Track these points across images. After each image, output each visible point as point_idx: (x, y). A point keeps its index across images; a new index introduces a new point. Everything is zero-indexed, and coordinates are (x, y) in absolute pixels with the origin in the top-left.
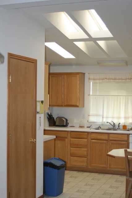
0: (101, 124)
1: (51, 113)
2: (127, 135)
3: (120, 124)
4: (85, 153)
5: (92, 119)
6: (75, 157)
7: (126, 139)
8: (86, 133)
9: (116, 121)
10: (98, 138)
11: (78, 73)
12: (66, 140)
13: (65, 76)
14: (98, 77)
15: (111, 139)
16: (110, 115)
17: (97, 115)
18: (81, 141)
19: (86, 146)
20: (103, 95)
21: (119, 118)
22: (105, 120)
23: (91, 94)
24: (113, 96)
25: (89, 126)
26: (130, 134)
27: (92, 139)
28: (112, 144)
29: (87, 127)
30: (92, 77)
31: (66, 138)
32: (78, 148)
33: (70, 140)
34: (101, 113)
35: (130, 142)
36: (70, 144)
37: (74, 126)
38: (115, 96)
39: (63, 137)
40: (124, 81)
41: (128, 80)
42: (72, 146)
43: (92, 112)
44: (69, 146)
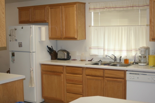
0: (102, 57)
1: (52, 46)
2: (123, 72)
3: (121, 58)
4: (81, 90)
5: (94, 52)
6: (71, 94)
7: (122, 76)
8: (81, 69)
9: (117, 55)
10: (93, 74)
11: (75, 3)
12: (62, 75)
13: (63, 7)
14: (98, 6)
15: (106, 75)
16: (112, 47)
17: (98, 48)
18: (76, 76)
19: (81, 83)
20: (104, 26)
21: (121, 51)
22: (106, 53)
23: (93, 25)
24: (115, 27)
25: (90, 60)
26: (127, 71)
27: (87, 75)
28: (107, 81)
29: (88, 61)
30: (92, 7)
31: (62, 73)
32: (73, 85)
33: (66, 75)
34: (102, 45)
35: (127, 79)
36: (66, 79)
37: (77, 59)
38: (117, 27)
39: (58, 72)
40: (125, 9)
41: (129, 8)
42: (68, 82)
43: (93, 44)
44: (65, 82)
